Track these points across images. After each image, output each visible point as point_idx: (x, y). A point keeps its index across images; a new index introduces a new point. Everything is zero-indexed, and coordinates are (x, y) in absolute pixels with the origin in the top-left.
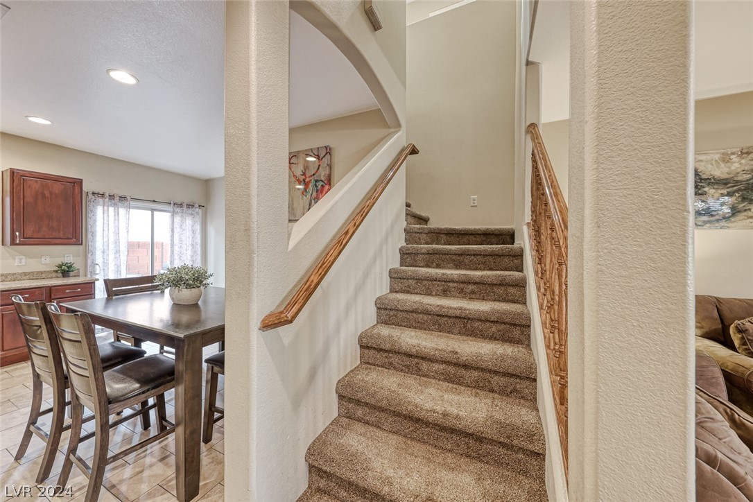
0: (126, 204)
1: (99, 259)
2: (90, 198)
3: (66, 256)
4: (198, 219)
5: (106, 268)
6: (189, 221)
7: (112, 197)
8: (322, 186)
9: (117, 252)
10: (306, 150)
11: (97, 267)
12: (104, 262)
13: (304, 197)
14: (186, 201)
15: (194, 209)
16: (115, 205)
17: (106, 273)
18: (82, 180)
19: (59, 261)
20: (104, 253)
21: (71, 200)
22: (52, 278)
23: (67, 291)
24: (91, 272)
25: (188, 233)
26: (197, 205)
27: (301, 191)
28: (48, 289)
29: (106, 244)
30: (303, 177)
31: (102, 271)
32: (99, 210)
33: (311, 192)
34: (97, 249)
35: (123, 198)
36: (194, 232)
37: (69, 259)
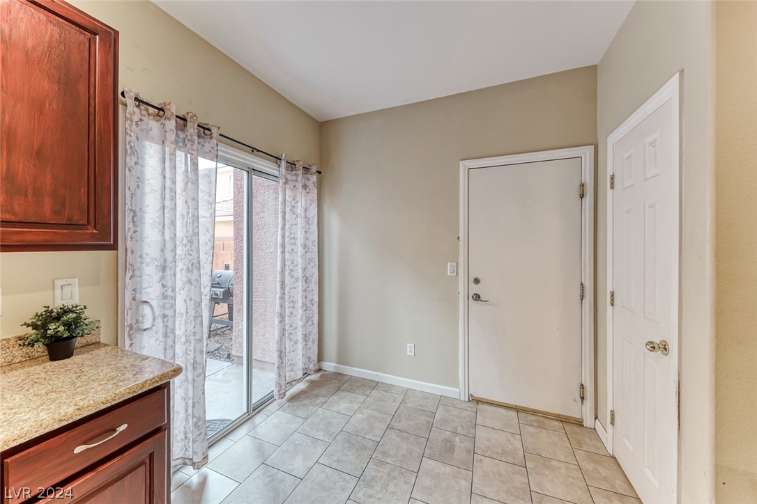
0: (210, 147)
1: (151, 289)
2: (129, 110)
3: (59, 283)
4: (315, 195)
5: (170, 313)
7: (182, 121)
9: (194, 266)
11: (146, 310)
12: (165, 297)
14: (300, 158)
15: (308, 176)
16: (187, 145)
17: (170, 324)
20: (164, 269)
21: (83, 88)
24: (131, 327)
26: (313, 169)
29: (169, 246)
31: (159, 320)
32: (151, 152)
34: (147, 259)
35: (204, 129)
37: (68, 295)
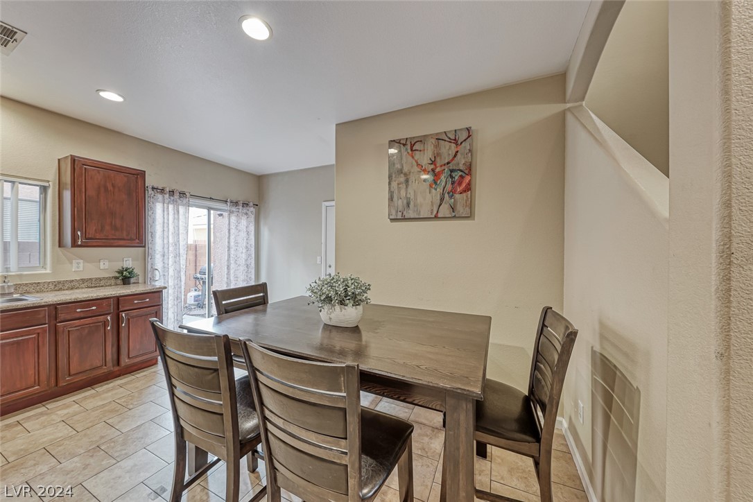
0: (185, 201)
1: (159, 264)
2: (150, 193)
3: (125, 259)
4: (252, 218)
5: (166, 274)
6: (244, 222)
7: (172, 193)
8: (461, 177)
9: (178, 255)
10: (437, 134)
11: (157, 272)
12: (164, 267)
13: (433, 191)
14: (241, 199)
15: (248, 208)
16: (174, 202)
18: (145, 172)
19: (119, 266)
20: (164, 256)
21: (134, 194)
22: (110, 285)
23: (136, 302)
25: (243, 234)
26: (251, 204)
27: (428, 183)
28: (116, 299)
29: (166, 246)
30: (432, 166)
31: (162, 277)
32: (159, 208)
33: (443, 184)
34: (157, 252)
35: (182, 194)
36: (248, 233)
37: (128, 264)
